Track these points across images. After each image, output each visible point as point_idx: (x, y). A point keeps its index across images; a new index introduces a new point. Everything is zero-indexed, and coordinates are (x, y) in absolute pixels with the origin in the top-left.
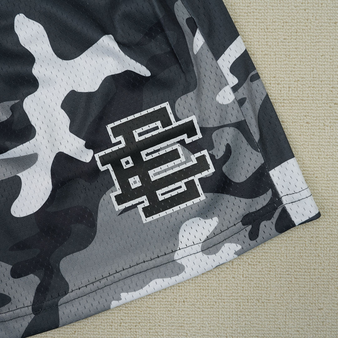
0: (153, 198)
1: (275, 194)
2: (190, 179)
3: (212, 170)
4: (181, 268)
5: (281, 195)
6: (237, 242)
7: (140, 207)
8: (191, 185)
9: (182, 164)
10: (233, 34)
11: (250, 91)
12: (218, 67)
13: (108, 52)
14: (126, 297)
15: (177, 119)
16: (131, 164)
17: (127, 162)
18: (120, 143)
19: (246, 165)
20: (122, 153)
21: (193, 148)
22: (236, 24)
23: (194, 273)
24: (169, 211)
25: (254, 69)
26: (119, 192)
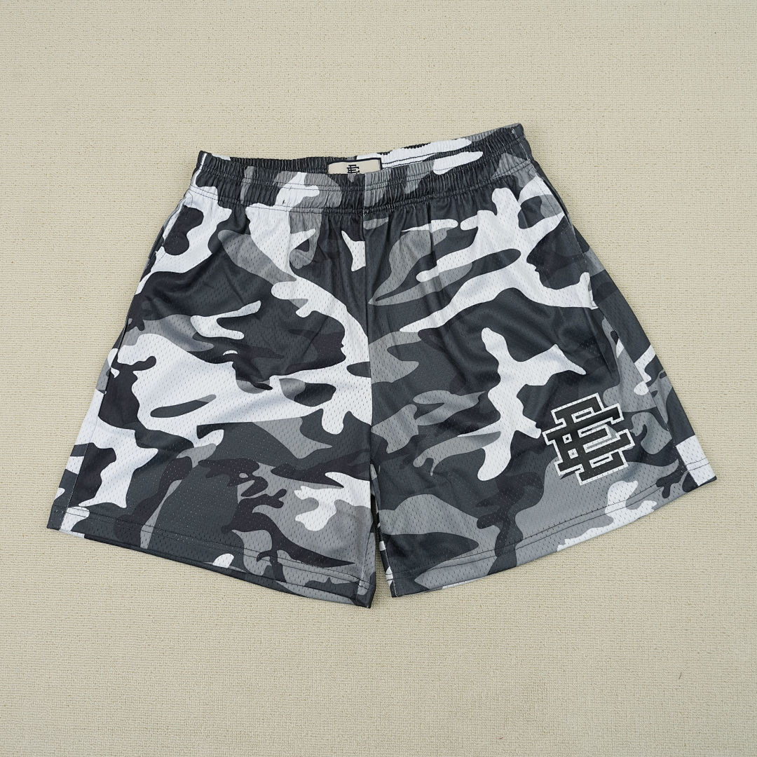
0: (587, 466)
1: (682, 463)
2: (616, 451)
3: (633, 444)
4: (611, 520)
5: (686, 463)
6: (653, 500)
7: (577, 473)
9: (609, 440)
10: (647, 344)
11: (660, 386)
12: (635, 368)
13: (555, 357)
14: (569, 542)
15: (605, 407)
16: (570, 440)
17: (567, 438)
18: (562, 423)
19: (658, 440)
20: (564, 432)
21: (617, 427)
22: (647, 334)
23: (621, 524)
24: (600, 476)
25: (663, 369)
26: (561, 461)
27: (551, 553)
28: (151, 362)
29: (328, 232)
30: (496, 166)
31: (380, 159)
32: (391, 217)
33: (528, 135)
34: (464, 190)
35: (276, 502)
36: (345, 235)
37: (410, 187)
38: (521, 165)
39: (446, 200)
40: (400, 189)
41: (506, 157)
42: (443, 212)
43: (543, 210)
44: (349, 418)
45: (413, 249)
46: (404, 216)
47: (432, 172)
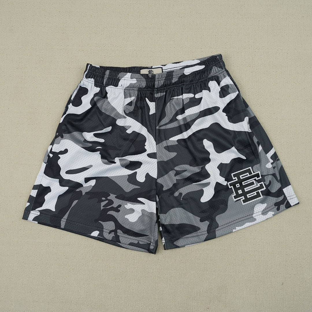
0: (246, 197)
1: (285, 196)
2: (258, 191)
3: (265, 188)
4: (255, 220)
5: (287, 197)
6: (273, 211)
7: (242, 200)
8: (258, 193)
9: (255, 186)
10: (272, 147)
11: (277, 164)
12: (266, 157)
14: (238, 228)
15: (254, 172)
16: (239, 186)
17: (238, 185)
18: (236, 179)
19: (275, 187)
20: (236, 183)
21: (259, 181)
22: (272, 143)
23: (259, 221)
24: (251, 201)
25: (278, 157)
26: (235, 195)
27: (230, 233)
28: (66, 151)
29: (140, 98)
30: (210, 71)
31: (162, 68)
32: (166, 92)
33: (224, 59)
34: (197, 81)
35: (117, 210)
36: (147, 100)
37: (175, 80)
38: (221, 71)
39: (189, 85)
40: (170, 81)
41: (215, 68)
42: (188, 91)
43: (230, 90)
44: (148, 176)
45: (175, 106)
46: (172, 92)
47: (184, 74)
